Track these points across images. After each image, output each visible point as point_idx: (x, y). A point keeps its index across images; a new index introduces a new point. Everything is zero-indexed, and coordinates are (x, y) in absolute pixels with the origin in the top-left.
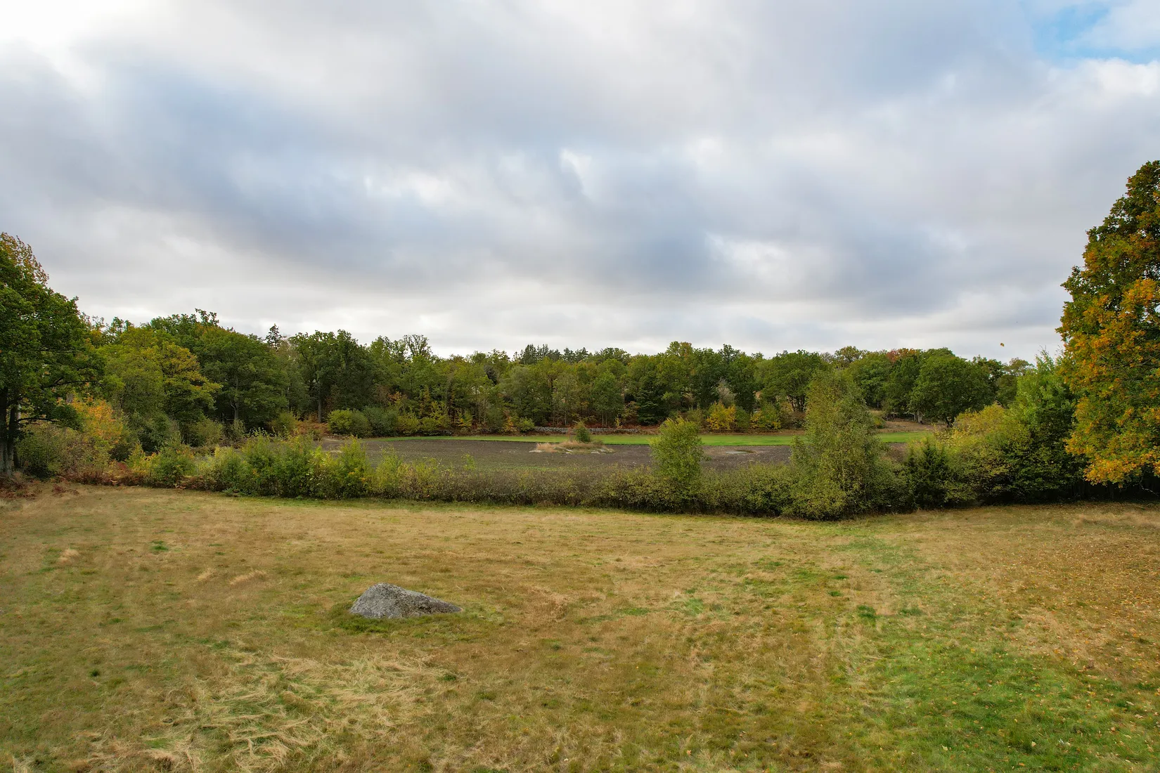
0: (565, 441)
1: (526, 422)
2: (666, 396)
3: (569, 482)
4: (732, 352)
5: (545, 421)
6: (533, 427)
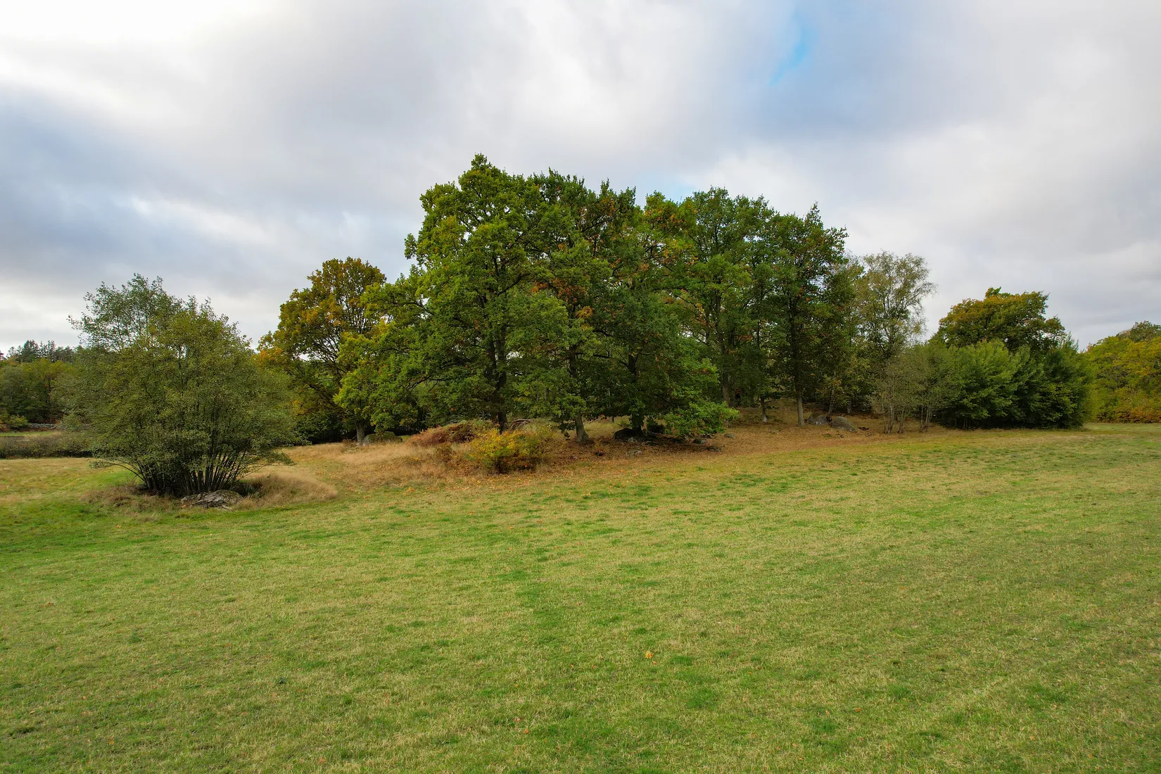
1: (18, 420)
5: (40, 418)
6: (26, 424)
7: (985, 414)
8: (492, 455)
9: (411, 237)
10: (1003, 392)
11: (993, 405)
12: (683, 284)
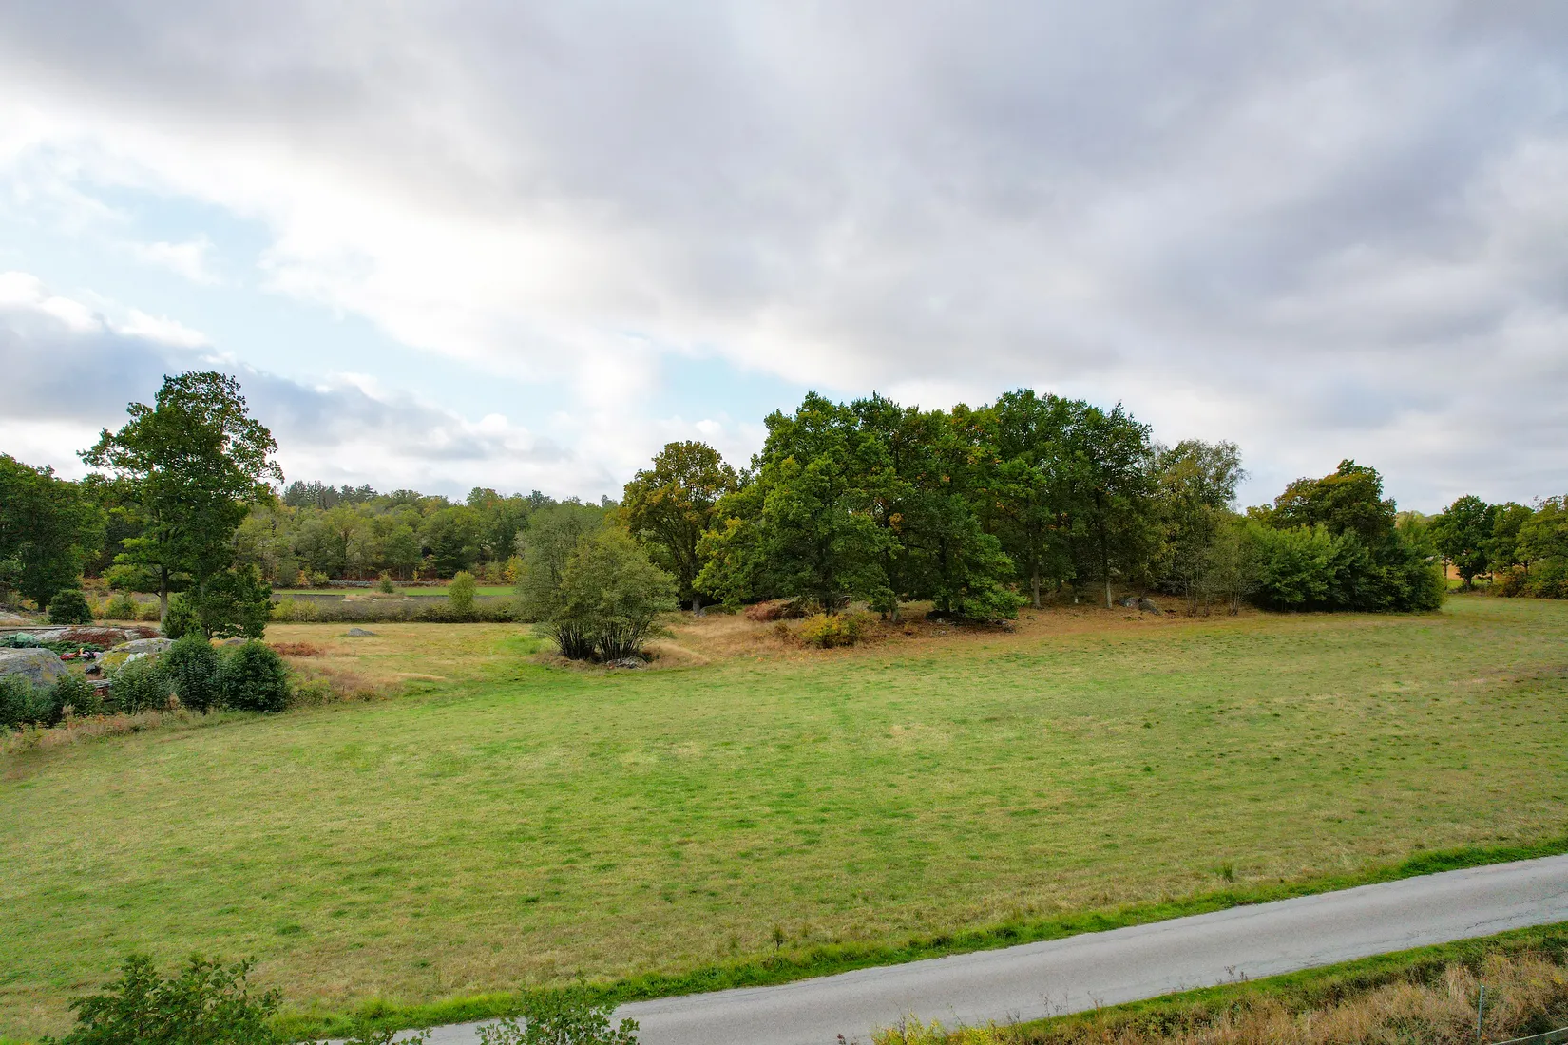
0: (371, 592)
1: (320, 576)
2: (464, 549)
3: (399, 609)
4: (542, 498)
5: (339, 575)
6: (328, 580)
7: (1300, 598)
8: (820, 634)
9: (755, 455)
10: (1320, 576)
11: (1309, 590)
12: (985, 485)
